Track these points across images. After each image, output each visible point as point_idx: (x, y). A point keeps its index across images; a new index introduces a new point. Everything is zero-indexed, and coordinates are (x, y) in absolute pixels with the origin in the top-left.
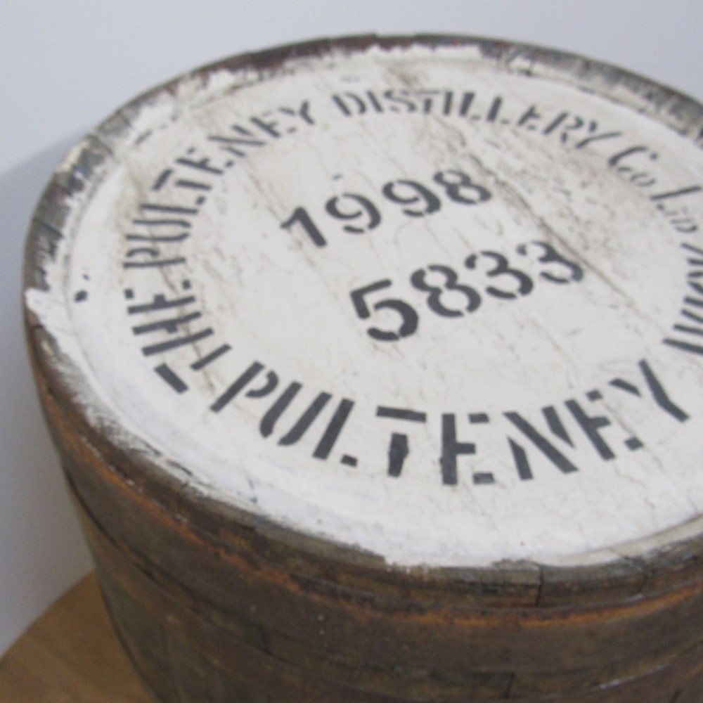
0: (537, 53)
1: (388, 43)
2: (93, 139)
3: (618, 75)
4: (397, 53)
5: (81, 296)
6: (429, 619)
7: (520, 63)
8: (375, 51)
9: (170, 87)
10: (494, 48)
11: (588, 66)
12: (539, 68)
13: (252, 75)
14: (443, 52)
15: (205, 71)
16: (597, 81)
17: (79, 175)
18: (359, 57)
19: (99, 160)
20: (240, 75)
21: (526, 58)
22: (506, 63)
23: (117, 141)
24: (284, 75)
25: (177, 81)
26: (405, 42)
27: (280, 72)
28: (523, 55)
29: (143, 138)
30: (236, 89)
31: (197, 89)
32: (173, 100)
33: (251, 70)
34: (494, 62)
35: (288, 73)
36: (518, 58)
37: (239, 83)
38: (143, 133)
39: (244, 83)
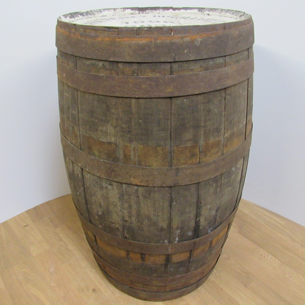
0: (211, 10)
1: (174, 9)
2: (91, 11)
4: (177, 11)
7: (207, 12)
8: (171, 10)
10: (201, 9)
12: (211, 13)
13: (137, 12)
14: (188, 11)
15: (125, 9)
17: (84, 14)
19: (90, 14)
20: (134, 11)
21: (208, 11)
22: (204, 13)
23: (97, 14)
24: (146, 13)
25: (117, 9)
26: (179, 9)
27: (145, 12)
28: (208, 10)
29: (104, 16)
30: (132, 14)
31: (122, 11)
32: (114, 11)
33: (138, 11)
34: (201, 12)
35: (147, 13)
36: (206, 11)
37: (133, 13)
38: (104, 15)
39: (135, 13)
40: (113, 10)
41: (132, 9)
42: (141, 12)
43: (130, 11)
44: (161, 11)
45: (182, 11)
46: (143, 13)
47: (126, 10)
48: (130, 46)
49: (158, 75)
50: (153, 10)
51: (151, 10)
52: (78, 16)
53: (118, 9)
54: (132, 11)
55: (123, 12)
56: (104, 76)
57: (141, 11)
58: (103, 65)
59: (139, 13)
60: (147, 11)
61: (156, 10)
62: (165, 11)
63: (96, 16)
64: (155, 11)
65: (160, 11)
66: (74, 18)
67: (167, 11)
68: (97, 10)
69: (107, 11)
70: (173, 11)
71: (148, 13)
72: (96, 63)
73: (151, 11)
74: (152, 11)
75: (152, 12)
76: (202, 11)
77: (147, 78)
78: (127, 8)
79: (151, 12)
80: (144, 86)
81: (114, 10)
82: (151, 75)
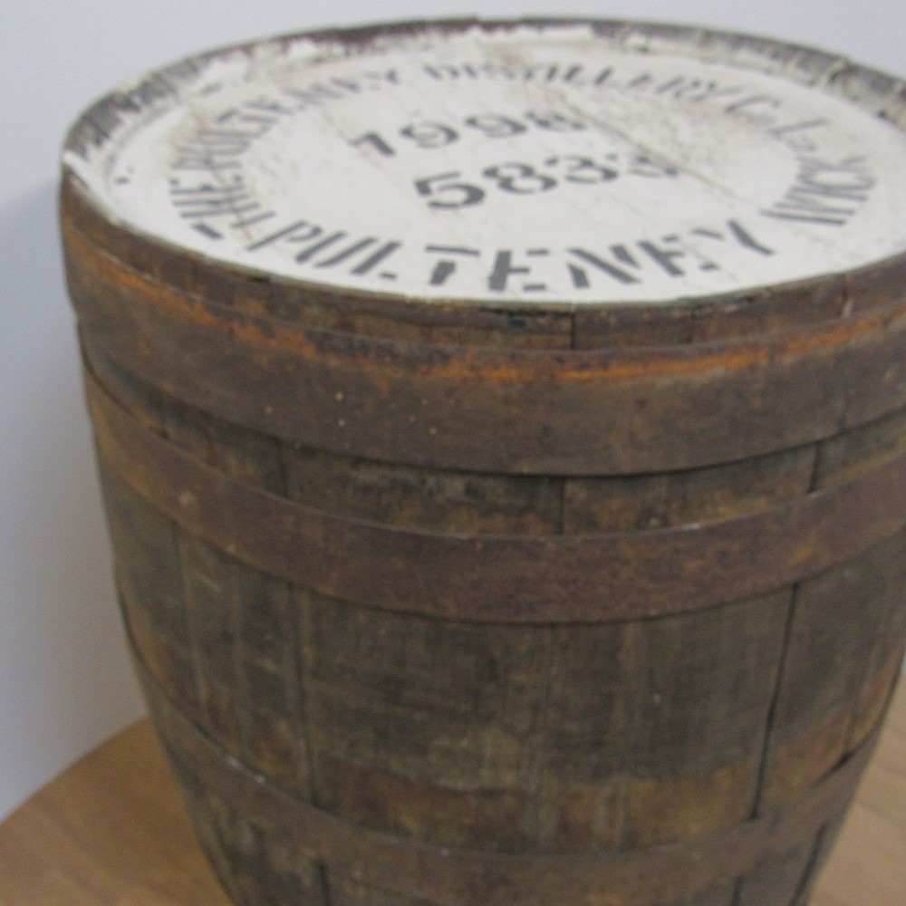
0: (653, 29)
1: (490, 26)
2: (157, 77)
3: (740, 40)
4: (500, 36)
5: (123, 181)
6: (455, 371)
7: (636, 40)
8: (475, 34)
9: (248, 48)
10: (606, 28)
11: (709, 36)
12: (656, 43)
13: (338, 49)
14: (551, 34)
15: (286, 40)
16: (719, 49)
17: (137, 100)
19: (160, 94)
20: (326, 46)
21: (642, 35)
22: (620, 41)
23: (181, 85)
24: (375, 52)
25: (255, 44)
26: (509, 25)
27: (370, 48)
28: (639, 31)
29: (212, 90)
30: (320, 61)
31: (276, 55)
33: (340, 43)
34: (607, 40)
35: (379, 50)
36: (633, 36)
37: (321, 55)
38: (211, 86)
39: (328, 57)
40: (239, 55)
43: (305, 49)
44: (435, 38)
45: (524, 34)
46: (361, 51)
47: (294, 46)
48: (642, 404)
49: (761, 505)
50: (400, 35)
51: (391, 35)
53: (260, 48)
54: (316, 48)
55: (283, 55)
56: (472, 541)
57: (354, 44)
58: (469, 491)
59: (348, 53)
60: (377, 42)
62: (451, 36)
63: (181, 96)
64: (411, 39)
65: (431, 41)
66: (108, 136)
67: (462, 36)
68: (176, 66)
70: (486, 36)
71: (383, 52)
72: (423, 482)
73: (393, 39)
75: (398, 44)
76: (614, 36)
77: (710, 532)
78: (297, 37)
79: (395, 47)
80: (691, 566)
82: (727, 513)
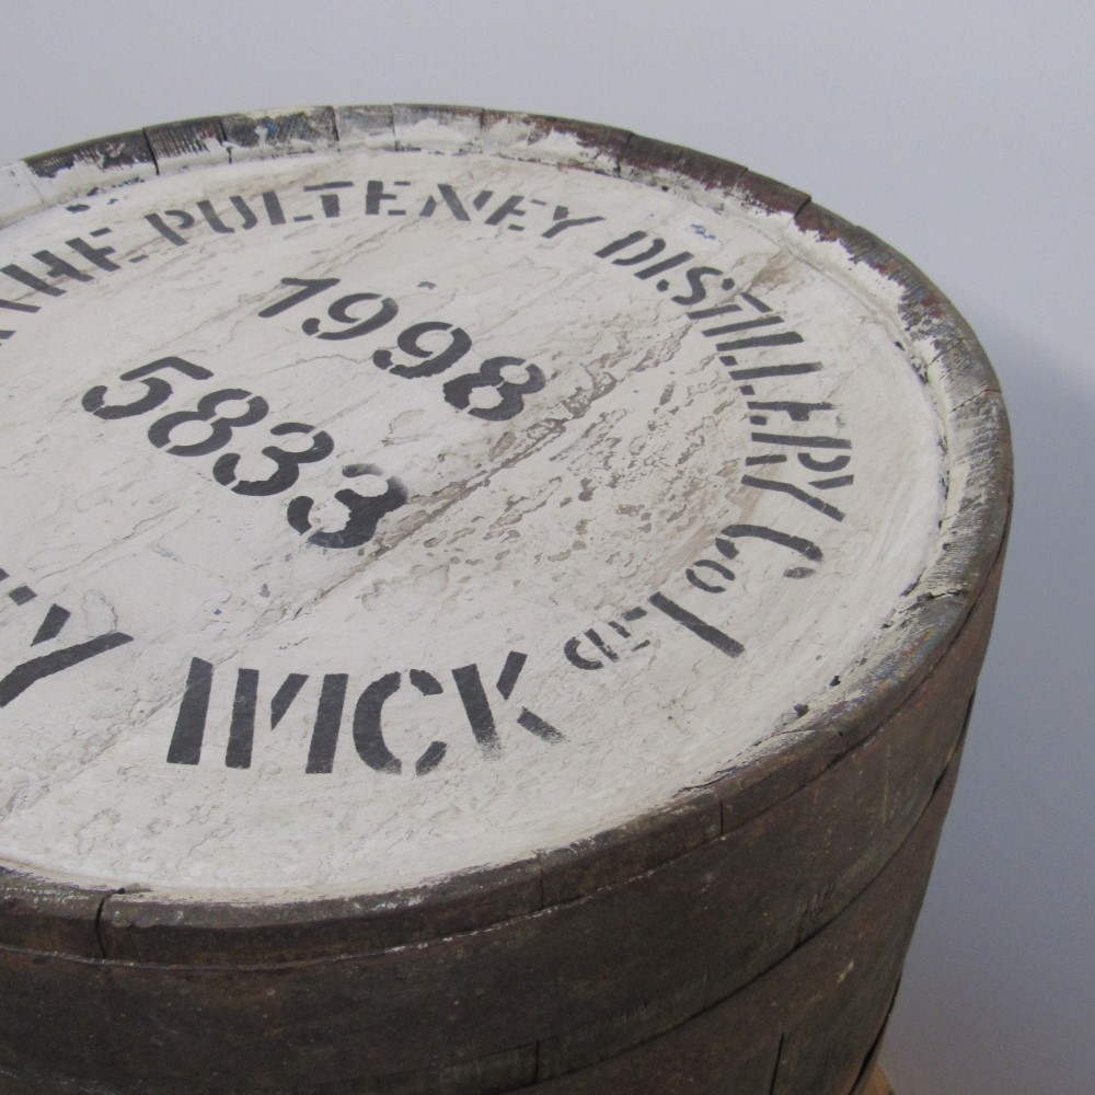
2: (327, 112)
5: (78, 208)
7: (927, 348)
8: (786, 218)
9: (484, 117)
13: (606, 162)
17: (261, 131)
18: (758, 214)
20: (592, 151)
21: (937, 344)
22: (914, 336)
23: (355, 130)
24: (653, 184)
25: (501, 115)
27: (648, 178)
28: (940, 337)
29: (403, 149)
30: (579, 165)
31: (522, 137)
32: (476, 132)
33: (612, 155)
34: (904, 325)
35: (660, 184)
36: (931, 339)
37: (583, 159)
38: (403, 144)
39: (590, 165)
40: (471, 122)
41: (589, 134)
42: (626, 169)
43: (568, 145)
44: (733, 200)
45: (836, 251)
46: (636, 176)
47: (554, 134)
50: (695, 177)
51: (683, 172)
52: (202, 147)
53: (504, 121)
54: (581, 149)
55: (531, 141)
57: (630, 163)
59: (618, 170)
60: (662, 173)
61: (710, 186)
62: (755, 208)
63: (343, 143)
64: (703, 187)
65: (728, 201)
66: (153, 158)
67: (763, 214)
68: (367, 108)
69: (435, 122)
70: (793, 230)
71: (665, 189)
73: (683, 177)
74: (690, 182)
75: (686, 188)
76: (915, 322)
78: (563, 125)
79: (679, 188)
81: (482, 123)
